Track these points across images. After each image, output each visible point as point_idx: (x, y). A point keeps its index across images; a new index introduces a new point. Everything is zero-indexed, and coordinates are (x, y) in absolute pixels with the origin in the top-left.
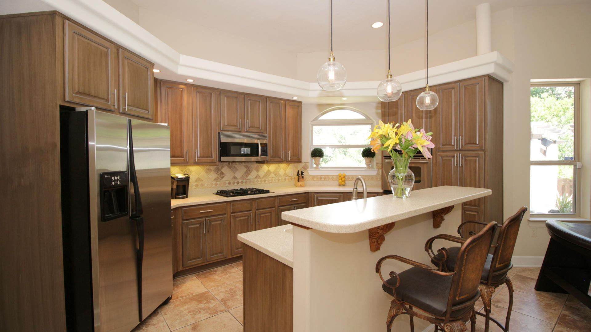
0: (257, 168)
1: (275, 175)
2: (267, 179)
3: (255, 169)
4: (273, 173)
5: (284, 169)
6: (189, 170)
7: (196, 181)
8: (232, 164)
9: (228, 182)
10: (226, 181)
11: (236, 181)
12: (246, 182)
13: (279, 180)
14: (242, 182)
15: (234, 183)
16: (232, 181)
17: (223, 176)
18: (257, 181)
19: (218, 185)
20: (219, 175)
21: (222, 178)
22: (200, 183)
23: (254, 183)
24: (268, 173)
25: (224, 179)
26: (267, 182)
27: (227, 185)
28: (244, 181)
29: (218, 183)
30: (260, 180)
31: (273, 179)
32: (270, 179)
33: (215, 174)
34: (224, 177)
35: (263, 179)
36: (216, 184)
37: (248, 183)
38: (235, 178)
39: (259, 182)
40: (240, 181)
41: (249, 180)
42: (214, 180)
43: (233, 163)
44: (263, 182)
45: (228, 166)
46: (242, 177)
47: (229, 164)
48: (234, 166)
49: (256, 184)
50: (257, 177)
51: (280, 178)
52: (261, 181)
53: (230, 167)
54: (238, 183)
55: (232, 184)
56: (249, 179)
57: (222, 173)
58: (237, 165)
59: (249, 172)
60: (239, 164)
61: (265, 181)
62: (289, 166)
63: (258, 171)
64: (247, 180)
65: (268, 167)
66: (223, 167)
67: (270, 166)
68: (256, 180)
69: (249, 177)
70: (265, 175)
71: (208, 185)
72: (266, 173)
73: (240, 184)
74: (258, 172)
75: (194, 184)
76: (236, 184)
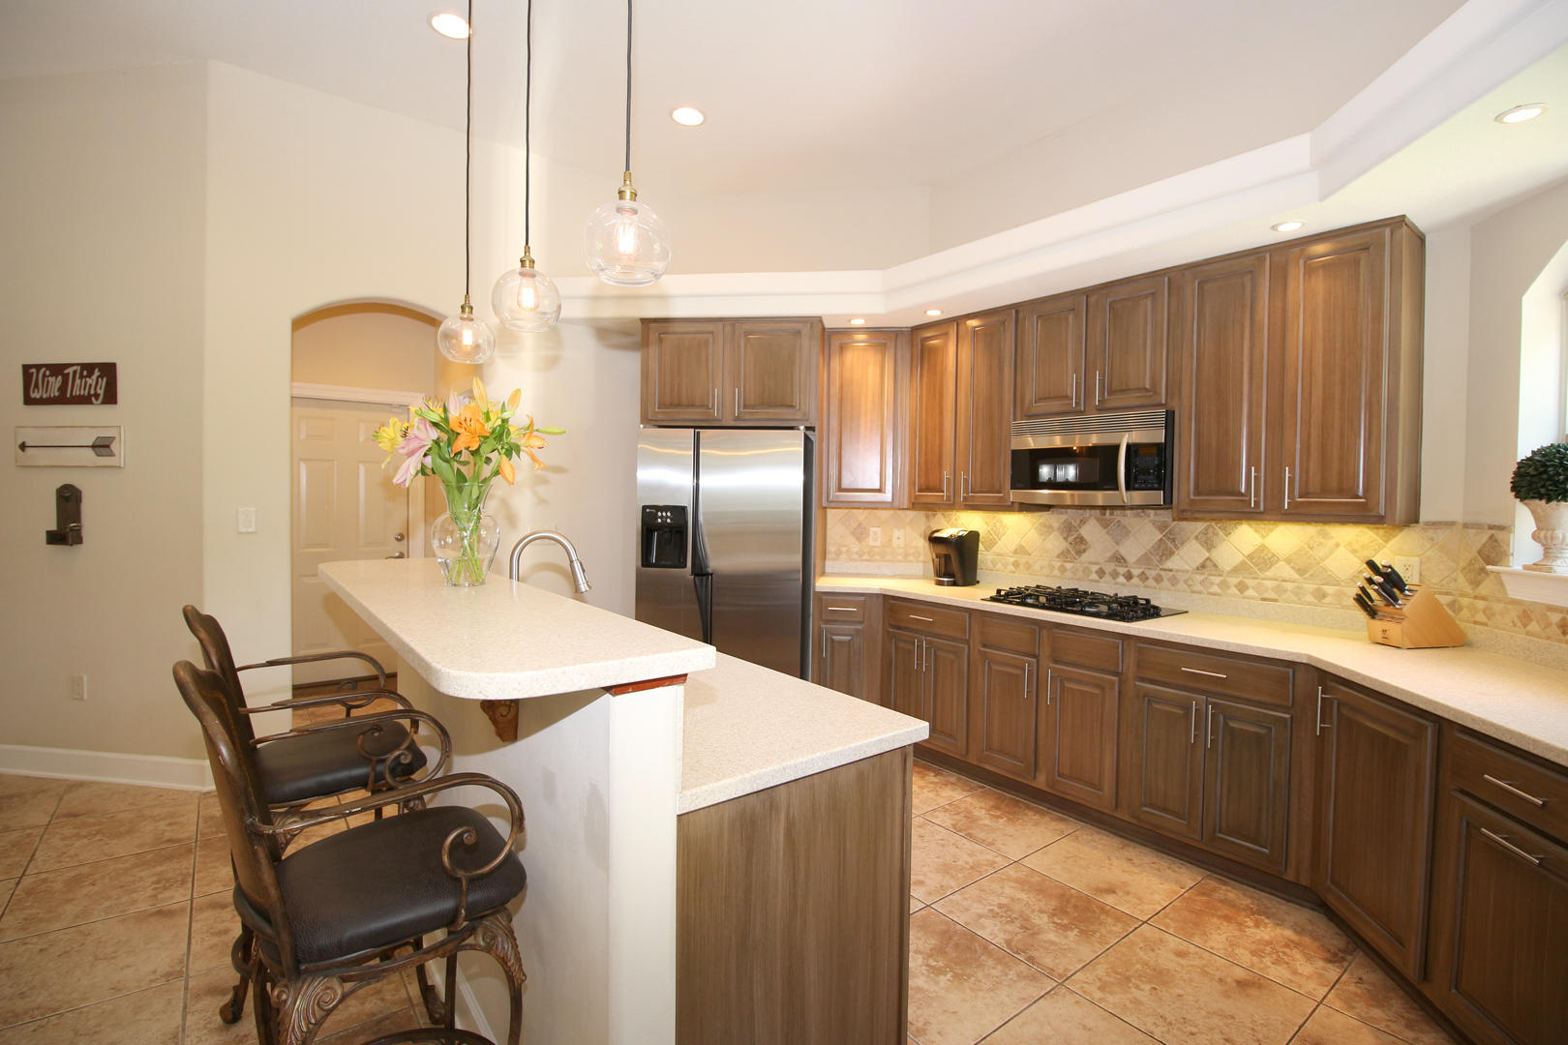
0: (1205, 532)
1: (1301, 572)
2: (1249, 582)
3: (1196, 538)
4: (1288, 561)
5: (1354, 551)
6: (1001, 522)
7: (1016, 552)
8: (1111, 514)
9: (1097, 567)
10: (1091, 563)
11: (1122, 570)
12: (1158, 579)
13: (1321, 595)
14: (1143, 577)
15: (1115, 575)
16: (1109, 568)
17: (1083, 547)
18: (1202, 583)
19: (1068, 574)
20: (1071, 543)
21: (1080, 553)
22: (1023, 560)
23: (1189, 586)
24: (1262, 560)
25: (1085, 557)
26: (1250, 592)
27: (1094, 576)
28: (1151, 573)
29: (1068, 565)
30: (1217, 580)
31: (1289, 586)
32: (1268, 584)
33: (1061, 539)
34: (1085, 551)
35: (1233, 581)
36: (1063, 570)
37: (1166, 583)
38: (1119, 559)
39: (1215, 589)
40: (1136, 572)
41: (1171, 573)
42: (1058, 557)
43: (1117, 512)
44: (1234, 590)
45: (1098, 520)
46: (1145, 560)
47: (1105, 514)
48: (1119, 521)
49: (1199, 593)
50: (1203, 566)
51: (1329, 589)
52: (1224, 585)
53: (1105, 525)
54: (1129, 576)
55: (1107, 577)
56: (1171, 570)
57: (1081, 540)
58: (1129, 519)
59: (1170, 545)
60: (1138, 515)
61: (1242, 587)
62: (1393, 541)
63: (1209, 545)
64: (1163, 573)
65: (1264, 537)
66: (1083, 522)
67: (1272, 531)
68: (1199, 578)
69: (1169, 564)
70: (1243, 563)
71: (1042, 568)
72: (1250, 557)
73: (1135, 580)
74: (1209, 550)
75: (1012, 560)
76: (1121, 579)
